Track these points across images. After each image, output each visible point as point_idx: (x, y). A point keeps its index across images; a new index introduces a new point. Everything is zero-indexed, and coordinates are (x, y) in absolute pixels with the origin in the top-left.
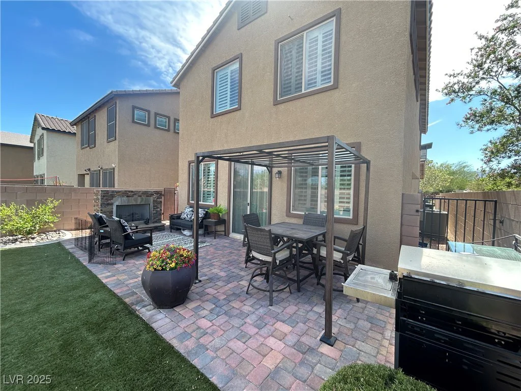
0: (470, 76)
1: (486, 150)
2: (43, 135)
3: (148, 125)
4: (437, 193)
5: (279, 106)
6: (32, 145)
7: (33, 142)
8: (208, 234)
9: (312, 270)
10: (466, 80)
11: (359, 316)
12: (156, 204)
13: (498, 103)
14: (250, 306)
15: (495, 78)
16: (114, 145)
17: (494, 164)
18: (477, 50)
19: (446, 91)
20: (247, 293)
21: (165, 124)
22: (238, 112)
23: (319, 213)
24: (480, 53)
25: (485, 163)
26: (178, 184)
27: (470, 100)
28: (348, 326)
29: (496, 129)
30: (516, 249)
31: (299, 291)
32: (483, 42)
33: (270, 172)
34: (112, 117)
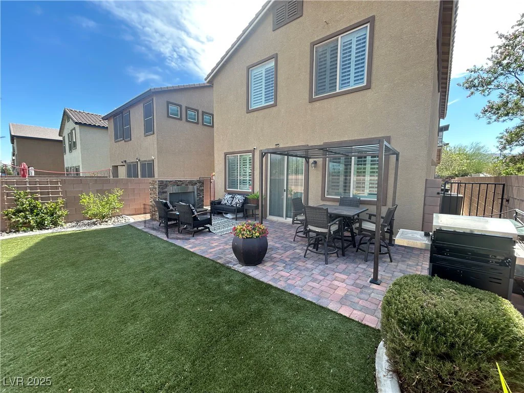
0: (489, 71)
1: (502, 138)
2: (74, 129)
3: (181, 119)
4: (452, 177)
5: (314, 103)
6: (61, 138)
7: (62, 136)
8: (247, 217)
9: (350, 241)
10: (485, 76)
11: (394, 270)
12: (199, 192)
13: (514, 96)
14: (311, 264)
15: (513, 74)
16: (152, 140)
17: (506, 152)
18: (497, 48)
19: (467, 85)
20: (305, 257)
21: (194, 117)
22: (274, 108)
23: (351, 196)
24: (499, 51)
25: (500, 150)
26: (214, 173)
27: (489, 93)
28: (388, 275)
29: (512, 120)
30: (516, 220)
31: (343, 255)
32: (504, 41)
33: (308, 162)
34: (148, 113)
